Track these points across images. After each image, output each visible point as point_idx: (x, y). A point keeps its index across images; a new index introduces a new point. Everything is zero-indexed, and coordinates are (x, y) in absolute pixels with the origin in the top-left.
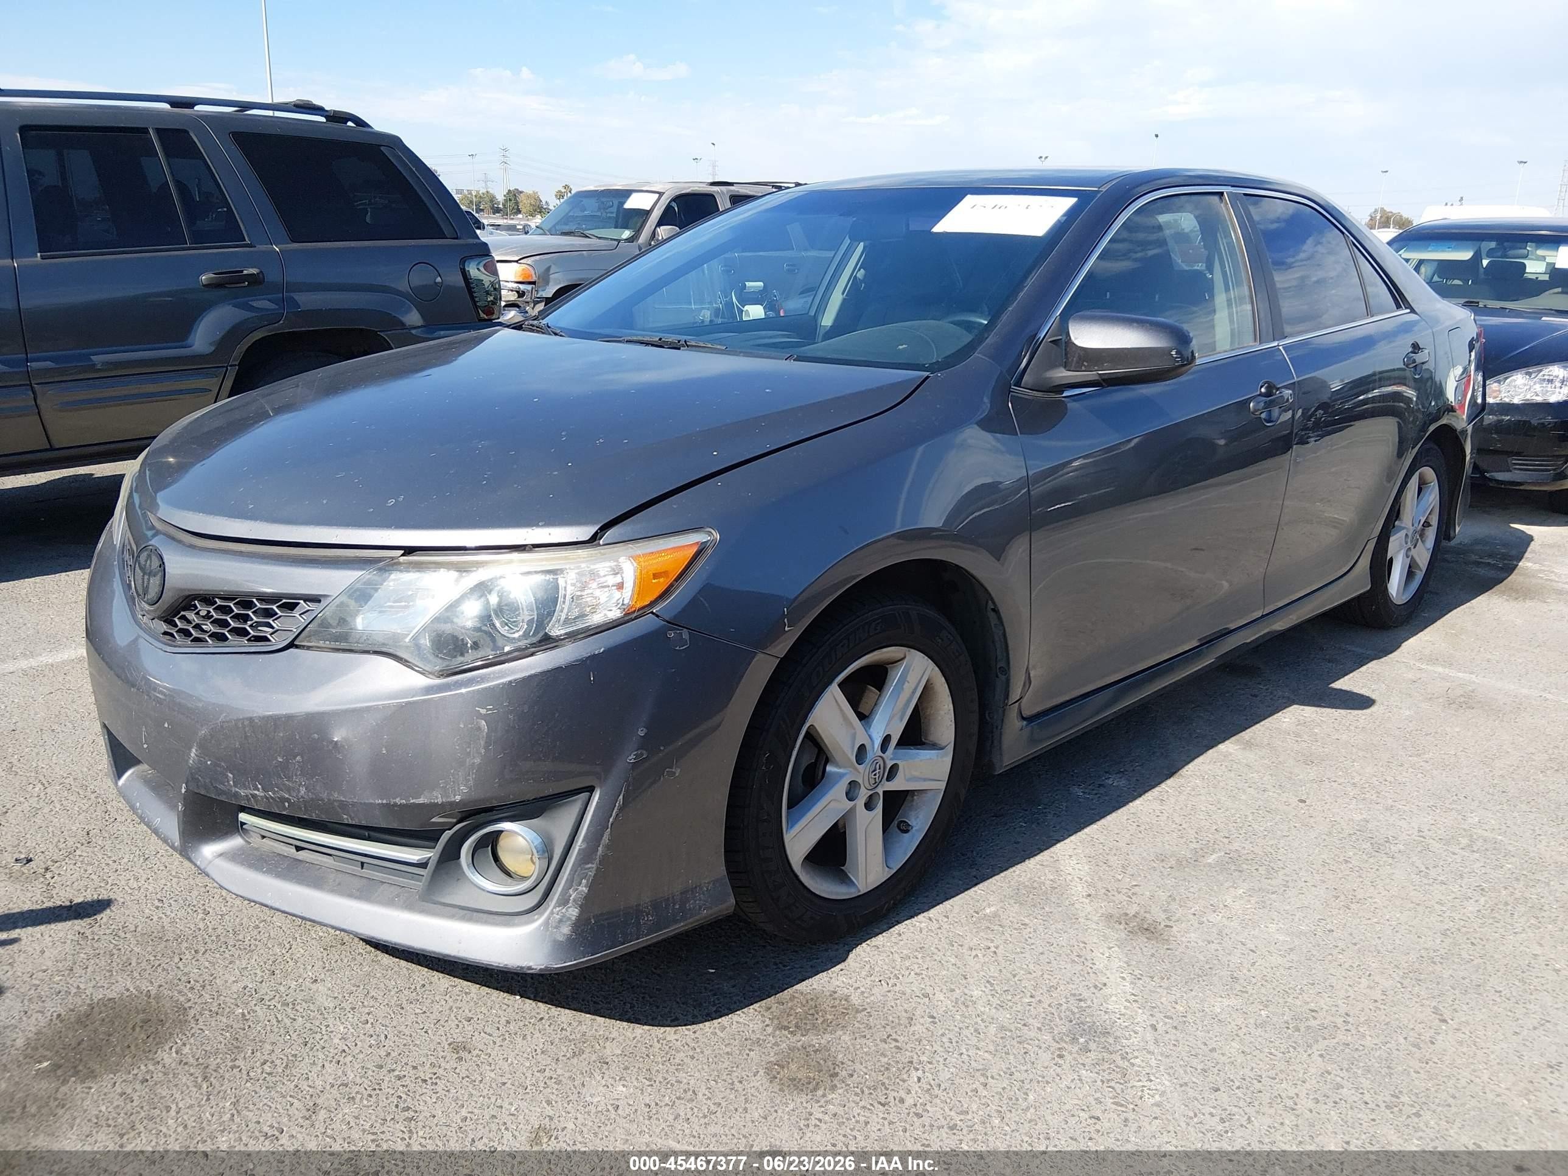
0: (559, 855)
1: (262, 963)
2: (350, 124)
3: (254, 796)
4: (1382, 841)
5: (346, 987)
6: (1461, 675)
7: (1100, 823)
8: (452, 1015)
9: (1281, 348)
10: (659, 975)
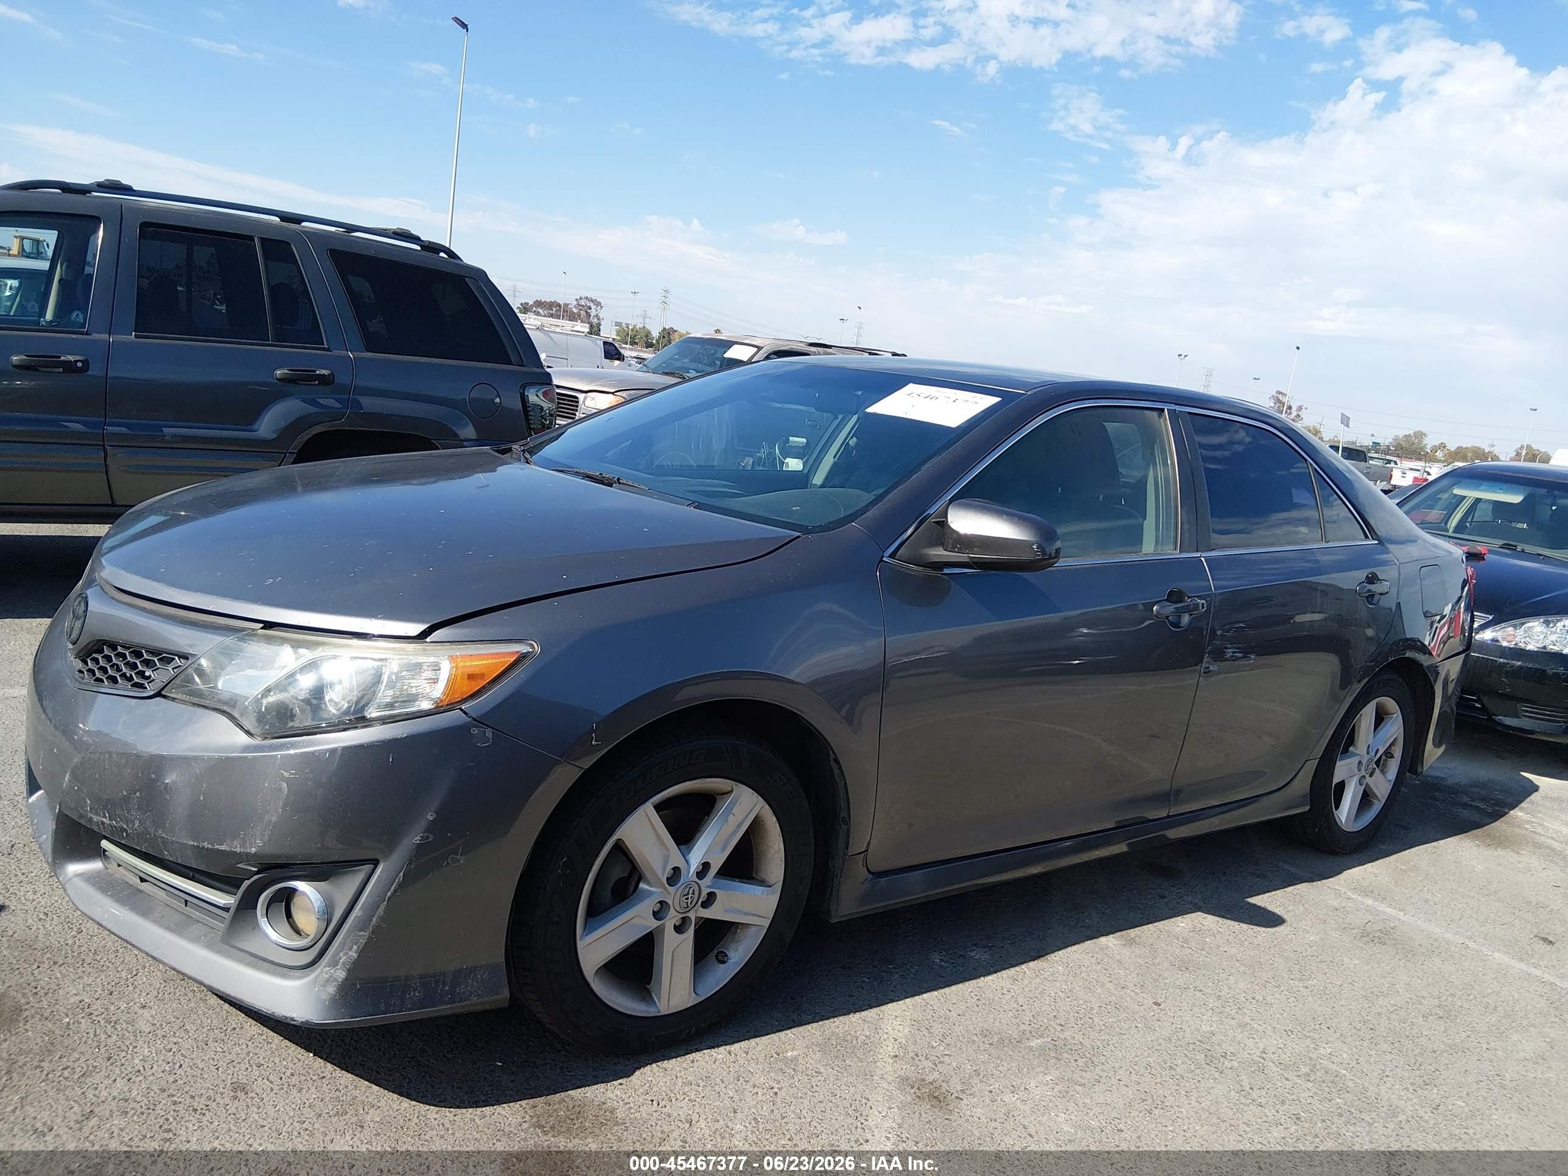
0: (338, 917)
1: (105, 983)
2: (442, 254)
3: (103, 823)
4: (1219, 1055)
5: (168, 1017)
6: (1389, 910)
7: (942, 991)
8: (247, 1059)
9: (1203, 559)
10: (448, 1059)
